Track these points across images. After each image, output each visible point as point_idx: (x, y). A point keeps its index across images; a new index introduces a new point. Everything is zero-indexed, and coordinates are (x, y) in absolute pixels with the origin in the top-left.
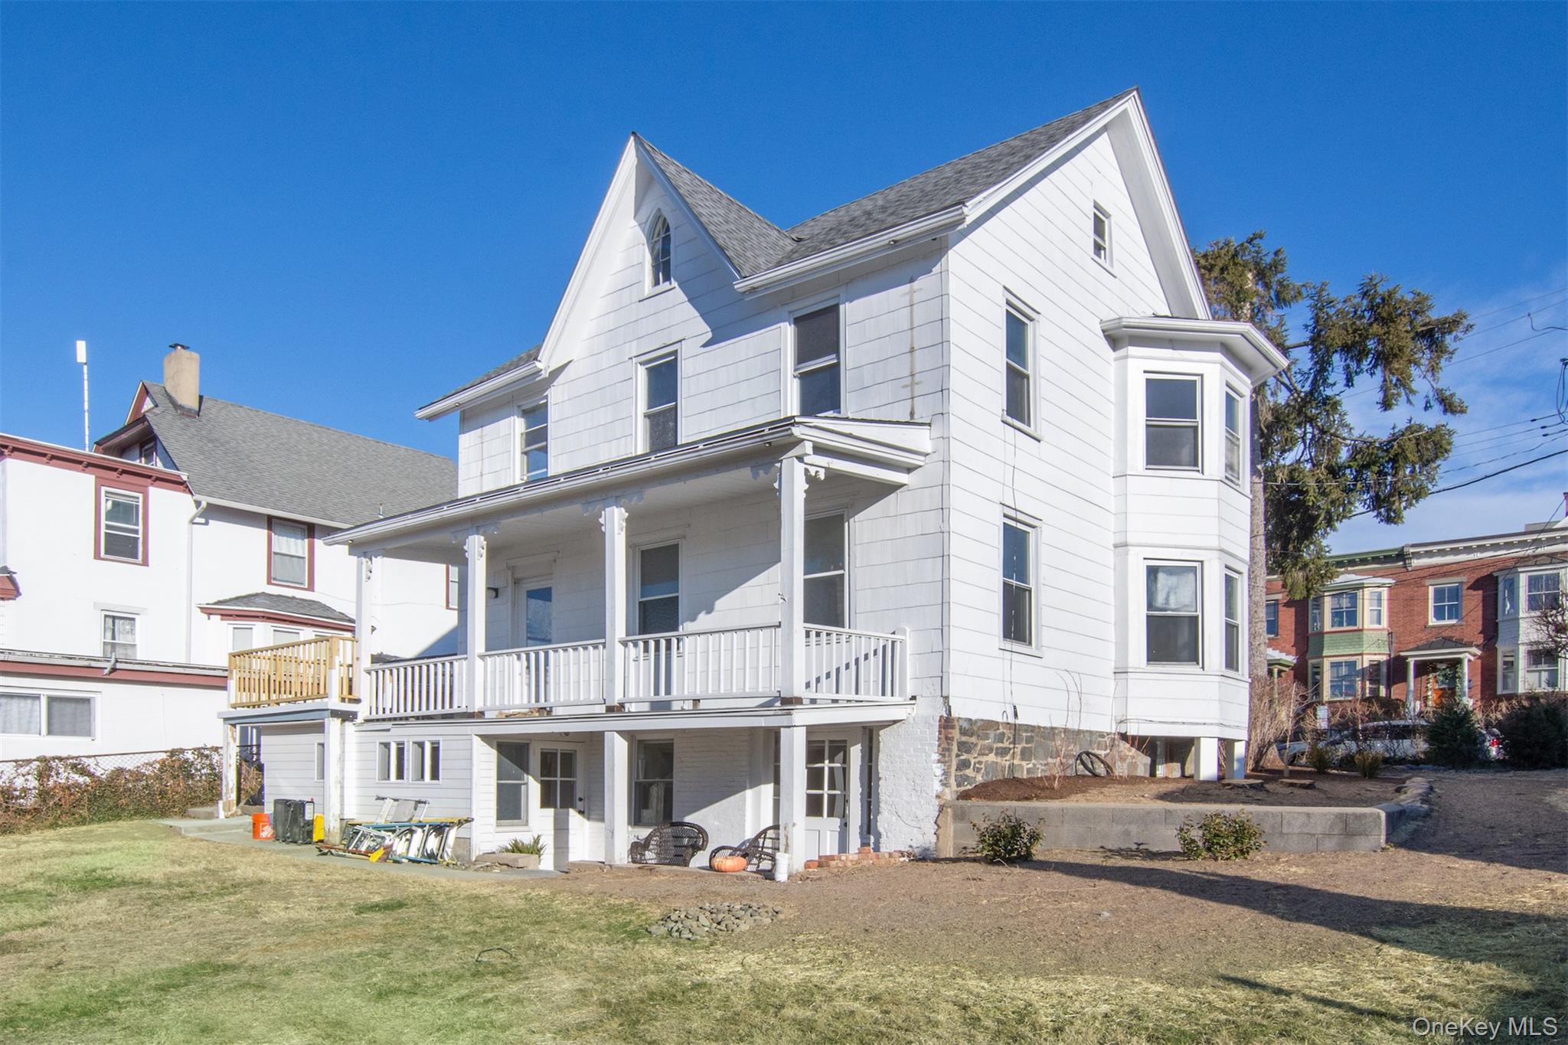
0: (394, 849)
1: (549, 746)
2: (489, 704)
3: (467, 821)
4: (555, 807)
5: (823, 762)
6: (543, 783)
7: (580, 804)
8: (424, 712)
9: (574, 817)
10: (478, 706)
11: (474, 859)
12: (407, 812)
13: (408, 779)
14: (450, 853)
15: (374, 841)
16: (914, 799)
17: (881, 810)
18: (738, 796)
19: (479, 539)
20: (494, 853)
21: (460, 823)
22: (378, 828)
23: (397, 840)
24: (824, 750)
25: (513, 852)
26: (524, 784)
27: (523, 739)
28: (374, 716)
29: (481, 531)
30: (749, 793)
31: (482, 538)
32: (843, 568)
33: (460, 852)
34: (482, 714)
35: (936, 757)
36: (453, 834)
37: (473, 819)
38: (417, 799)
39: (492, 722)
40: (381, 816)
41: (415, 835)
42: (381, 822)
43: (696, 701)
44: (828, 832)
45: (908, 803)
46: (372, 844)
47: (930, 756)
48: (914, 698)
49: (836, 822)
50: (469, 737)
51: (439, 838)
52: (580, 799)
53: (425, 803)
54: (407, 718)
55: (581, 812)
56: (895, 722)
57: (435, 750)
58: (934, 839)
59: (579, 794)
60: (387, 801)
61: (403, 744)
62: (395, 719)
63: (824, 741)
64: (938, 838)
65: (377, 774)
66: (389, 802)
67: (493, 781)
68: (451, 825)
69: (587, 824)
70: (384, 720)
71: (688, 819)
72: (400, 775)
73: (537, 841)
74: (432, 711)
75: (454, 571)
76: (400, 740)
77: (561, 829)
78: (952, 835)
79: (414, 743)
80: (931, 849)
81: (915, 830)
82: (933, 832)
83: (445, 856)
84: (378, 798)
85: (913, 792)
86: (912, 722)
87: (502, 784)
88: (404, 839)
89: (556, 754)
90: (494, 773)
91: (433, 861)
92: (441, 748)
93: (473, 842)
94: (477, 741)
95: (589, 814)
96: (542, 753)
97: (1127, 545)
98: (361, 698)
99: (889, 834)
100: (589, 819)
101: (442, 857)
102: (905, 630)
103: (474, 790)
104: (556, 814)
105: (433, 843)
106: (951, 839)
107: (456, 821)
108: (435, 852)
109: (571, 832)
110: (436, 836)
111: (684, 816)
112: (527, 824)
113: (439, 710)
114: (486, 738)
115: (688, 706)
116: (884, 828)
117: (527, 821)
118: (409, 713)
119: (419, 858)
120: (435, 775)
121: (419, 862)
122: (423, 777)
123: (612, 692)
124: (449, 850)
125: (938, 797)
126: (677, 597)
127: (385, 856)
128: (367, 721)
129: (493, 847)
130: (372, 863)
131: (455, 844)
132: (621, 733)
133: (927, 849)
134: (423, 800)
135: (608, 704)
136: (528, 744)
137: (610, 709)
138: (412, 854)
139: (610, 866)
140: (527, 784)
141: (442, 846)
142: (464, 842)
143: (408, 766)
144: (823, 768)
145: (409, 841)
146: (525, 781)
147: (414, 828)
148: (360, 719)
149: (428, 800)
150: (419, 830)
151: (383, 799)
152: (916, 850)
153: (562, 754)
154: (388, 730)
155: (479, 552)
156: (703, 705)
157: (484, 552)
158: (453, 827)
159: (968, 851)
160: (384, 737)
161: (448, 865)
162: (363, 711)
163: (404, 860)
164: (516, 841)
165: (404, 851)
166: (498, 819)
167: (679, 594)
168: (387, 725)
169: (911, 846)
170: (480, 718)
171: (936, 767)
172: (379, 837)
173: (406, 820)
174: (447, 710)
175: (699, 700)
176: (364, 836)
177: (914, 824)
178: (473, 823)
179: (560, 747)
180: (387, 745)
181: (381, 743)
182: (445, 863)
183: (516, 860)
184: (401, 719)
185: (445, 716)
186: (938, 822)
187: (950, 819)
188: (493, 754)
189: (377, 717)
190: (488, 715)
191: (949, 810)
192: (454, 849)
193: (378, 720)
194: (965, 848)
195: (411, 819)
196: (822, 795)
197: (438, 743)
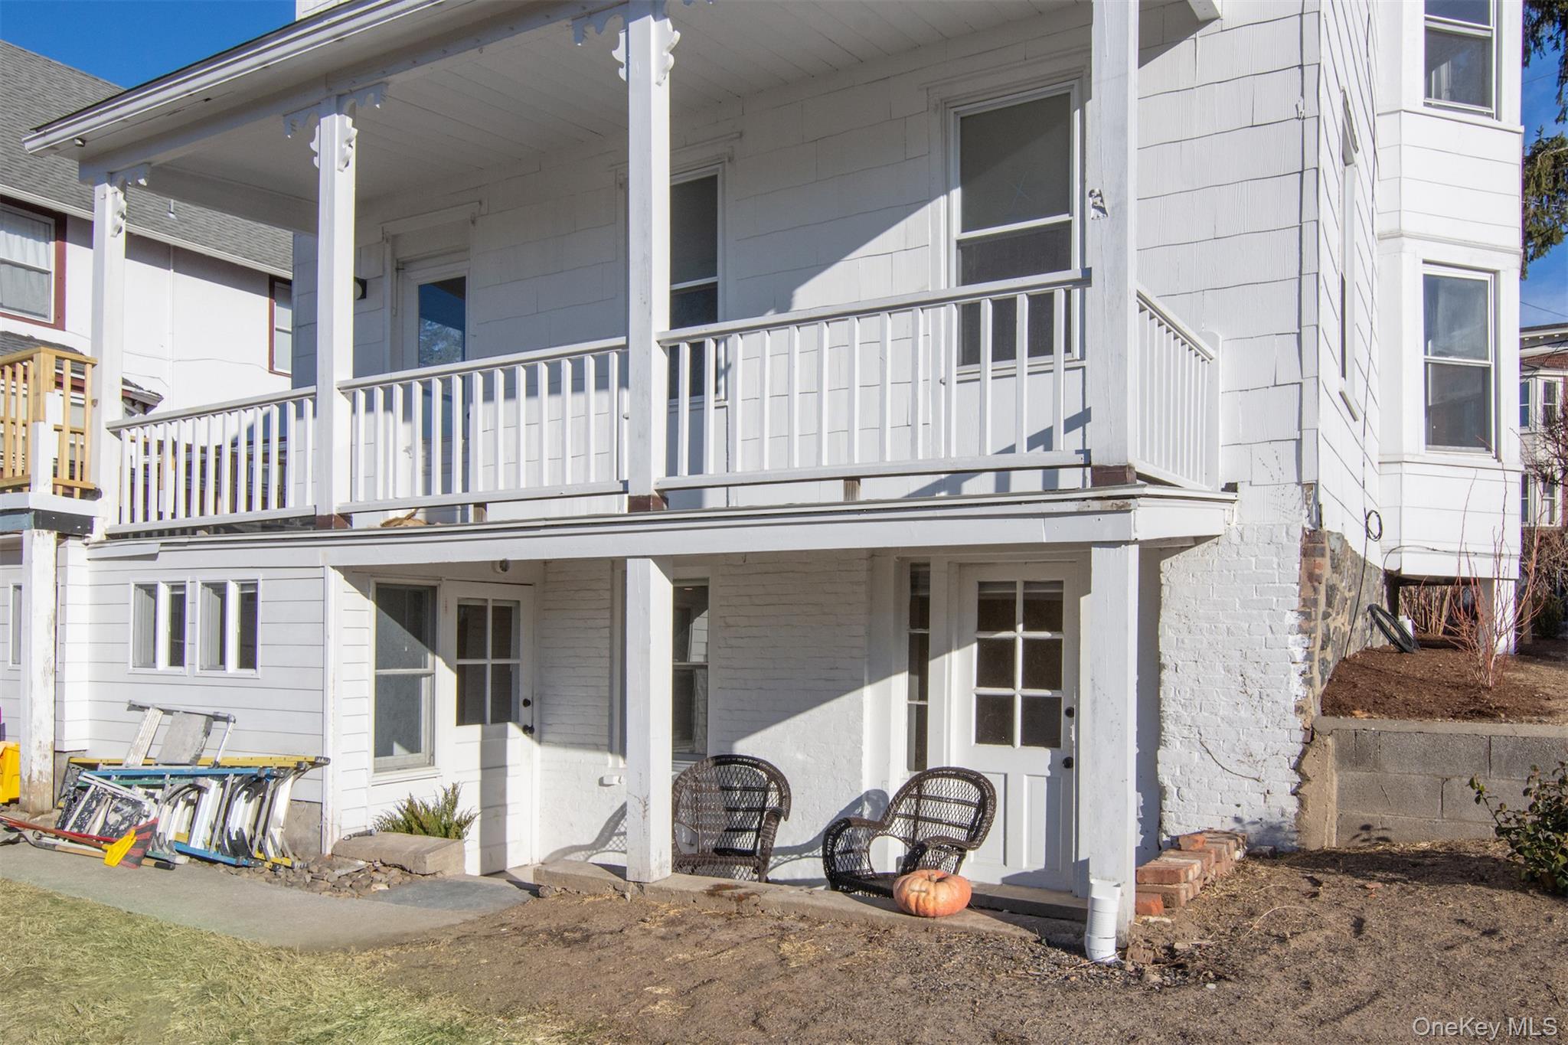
0: (160, 829)
1: (475, 593)
2: (361, 497)
3: (314, 764)
4: (482, 721)
5: (1014, 629)
6: (461, 671)
7: (525, 713)
8: (225, 516)
9: (516, 738)
10: (338, 502)
11: (328, 851)
12: (190, 741)
13: (193, 664)
14: (278, 839)
15: (116, 810)
16: (1244, 713)
17: (1166, 735)
18: (846, 700)
19: (343, 124)
20: (369, 833)
21: (299, 769)
22: (130, 778)
23: (167, 808)
24: (1014, 602)
25: (410, 830)
26: (429, 675)
27: (425, 578)
28: (127, 526)
29: (348, 103)
30: (868, 693)
31: (349, 121)
32: (1067, 208)
33: (299, 833)
34: (346, 518)
35: (1292, 619)
36: (284, 794)
37: (328, 760)
38: (211, 711)
39: (368, 537)
40: (137, 751)
41: (205, 796)
42: (135, 762)
43: (852, 481)
44: (1025, 777)
45: (1230, 723)
46: (114, 818)
47: (1281, 619)
48: (1231, 487)
49: (1041, 757)
50: (319, 573)
51: (253, 804)
52: (527, 703)
53: (226, 719)
54: (194, 530)
55: (528, 730)
56: (1198, 540)
57: (249, 602)
58: (1291, 805)
59: (524, 693)
60: (150, 713)
61: (183, 587)
62: (172, 532)
63: (1013, 584)
64: (1302, 804)
65: (130, 653)
66: (153, 716)
67: (367, 672)
68: (278, 775)
69: (537, 750)
70: (149, 534)
71: (744, 747)
72: (177, 657)
73: (451, 800)
74: (242, 515)
75: (285, 317)
76: (177, 577)
77: (493, 766)
78: (1334, 798)
79: (207, 585)
80: (1286, 826)
81: (1246, 782)
82: (1288, 788)
83: (269, 847)
84: (133, 707)
85: (1242, 698)
86: (1236, 539)
87: (387, 677)
88: (181, 804)
89: (484, 609)
90: (368, 653)
91: (243, 860)
92: (261, 597)
93: (328, 814)
94: (336, 579)
95: (541, 733)
96: (460, 607)
97: (1401, 236)
98: (102, 487)
99: (1184, 791)
100: (540, 742)
101: (261, 849)
102: (1217, 337)
103: (330, 693)
104: (484, 735)
105: (242, 815)
106: (1332, 807)
107: (293, 765)
108: (247, 832)
109: (510, 771)
110: (249, 799)
111: (733, 741)
112: (432, 763)
113: (258, 513)
114: (354, 575)
115: (835, 492)
116: (1174, 780)
117: (433, 755)
118: (196, 519)
119: (212, 853)
120: (248, 659)
121: (213, 862)
122: (222, 661)
123: (641, 462)
124: (275, 831)
125: (1300, 710)
126: (716, 284)
127: (139, 852)
128: (112, 537)
129: (364, 820)
130: (109, 870)
131: (288, 815)
132: (664, 561)
133: (1275, 828)
134: (223, 713)
135: (634, 491)
136: (434, 589)
137: (639, 504)
138: (198, 842)
139: (640, 885)
140: (432, 675)
141: (262, 820)
142: (310, 810)
143: (194, 638)
144: (1013, 641)
145: (194, 805)
146: (429, 670)
147: (201, 782)
148: (98, 534)
149: (234, 713)
150: (214, 785)
151: (142, 708)
152: (1250, 829)
153: (494, 608)
154: (153, 557)
155: (342, 151)
156: (868, 491)
157: (352, 153)
158: (284, 778)
159: (1375, 834)
160: (145, 572)
161: (274, 868)
162: (105, 515)
163: (181, 860)
164: (411, 802)
165: (183, 829)
166: (377, 755)
167: (718, 279)
168: (152, 546)
169: (1238, 820)
170: (344, 527)
171: (1295, 643)
172: (128, 801)
173: (186, 759)
174: (274, 512)
175: (857, 479)
176: (97, 797)
177: (1244, 769)
178: (329, 768)
179: (492, 595)
180: (151, 590)
181: (139, 586)
182: (268, 865)
183: (419, 856)
184: (184, 531)
185: (267, 526)
186: (1305, 767)
187: (1331, 761)
188: (367, 608)
189: (134, 528)
190: (359, 522)
191: (1330, 741)
192: (288, 823)
193: (137, 535)
194: (1367, 828)
195: (198, 757)
196: (1011, 698)
197: (255, 586)
